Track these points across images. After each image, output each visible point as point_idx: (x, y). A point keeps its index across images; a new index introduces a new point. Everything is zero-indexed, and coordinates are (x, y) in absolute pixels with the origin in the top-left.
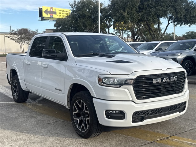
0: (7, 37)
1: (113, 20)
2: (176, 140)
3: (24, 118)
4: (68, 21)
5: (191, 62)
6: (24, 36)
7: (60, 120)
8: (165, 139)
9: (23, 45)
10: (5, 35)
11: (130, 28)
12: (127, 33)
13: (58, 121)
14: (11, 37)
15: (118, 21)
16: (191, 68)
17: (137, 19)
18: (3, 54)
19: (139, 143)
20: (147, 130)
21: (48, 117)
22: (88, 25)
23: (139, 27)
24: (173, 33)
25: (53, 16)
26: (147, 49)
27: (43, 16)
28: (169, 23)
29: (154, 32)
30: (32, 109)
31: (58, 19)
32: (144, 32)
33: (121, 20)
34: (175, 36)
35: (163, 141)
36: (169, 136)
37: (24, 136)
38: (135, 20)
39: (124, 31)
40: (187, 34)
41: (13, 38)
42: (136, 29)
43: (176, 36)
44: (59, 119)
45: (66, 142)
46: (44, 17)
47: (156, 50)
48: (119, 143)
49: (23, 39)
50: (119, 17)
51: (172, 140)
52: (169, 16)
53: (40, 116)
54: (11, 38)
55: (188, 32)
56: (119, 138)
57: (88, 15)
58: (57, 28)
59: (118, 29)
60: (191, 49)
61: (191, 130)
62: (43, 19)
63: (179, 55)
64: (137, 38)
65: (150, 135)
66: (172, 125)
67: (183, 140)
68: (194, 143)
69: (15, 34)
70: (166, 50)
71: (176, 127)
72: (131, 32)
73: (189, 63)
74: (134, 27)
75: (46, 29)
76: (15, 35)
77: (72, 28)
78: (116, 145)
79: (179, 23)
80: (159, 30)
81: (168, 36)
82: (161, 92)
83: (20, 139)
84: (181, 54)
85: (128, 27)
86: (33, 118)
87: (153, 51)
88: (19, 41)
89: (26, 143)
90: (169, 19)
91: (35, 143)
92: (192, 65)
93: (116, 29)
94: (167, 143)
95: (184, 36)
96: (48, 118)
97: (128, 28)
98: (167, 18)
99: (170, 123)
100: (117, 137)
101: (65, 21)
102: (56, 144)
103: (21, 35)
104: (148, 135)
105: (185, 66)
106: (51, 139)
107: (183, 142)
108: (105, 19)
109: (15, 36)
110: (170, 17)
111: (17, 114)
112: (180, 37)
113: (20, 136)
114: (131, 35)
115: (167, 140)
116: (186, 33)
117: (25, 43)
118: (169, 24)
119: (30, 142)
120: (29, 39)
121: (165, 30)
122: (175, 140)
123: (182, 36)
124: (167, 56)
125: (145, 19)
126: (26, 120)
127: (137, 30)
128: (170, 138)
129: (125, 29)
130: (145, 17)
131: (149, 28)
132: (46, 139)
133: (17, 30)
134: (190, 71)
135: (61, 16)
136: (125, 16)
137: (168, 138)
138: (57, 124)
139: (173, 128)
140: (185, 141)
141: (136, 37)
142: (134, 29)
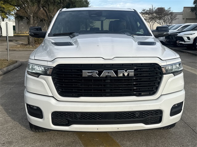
9: (153, 25)
76: (146, 14)
82: (107, 90)
88: (149, 21)
117: (156, 22)
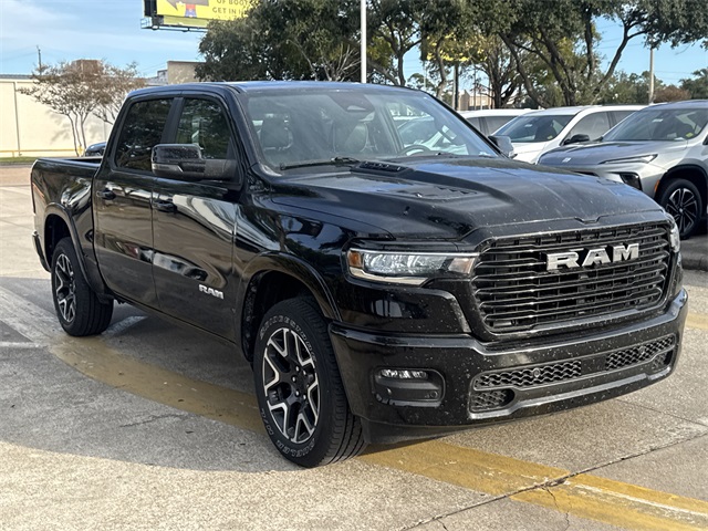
0: (22, 91)
1: (416, 25)
2: (588, 488)
3: (40, 402)
4: (249, 31)
5: (691, 184)
6: (87, 88)
7: (172, 410)
8: (548, 484)
9: (82, 123)
10: (18, 86)
11: (482, 56)
12: (472, 73)
13: (163, 416)
14: (37, 94)
15: (432, 29)
16: (691, 208)
17: (506, 21)
18: (9, 155)
19: (451, 503)
20: (487, 451)
21: (130, 401)
22: (323, 45)
23: (514, 53)
24: (646, 74)
25: (194, 10)
26: (533, 137)
27: (160, 11)
28: (629, 35)
29: (569, 71)
30: (76, 370)
31: (214, 24)
32: (536, 70)
33: (445, 25)
34: (656, 85)
35: (540, 493)
36: (568, 474)
37: (28, 473)
38: (498, 23)
39: (460, 69)
40: (698, 77)
41: (45, 96)
42: (503, 60)
43: (657, 83)
44: (170, 409)
45: (179, 497)
46: (162, 17)
47: (565, 142)
48: (375, 503)
49: (81, 98)
50: (438, 15)
51: (575, 492)
52: (626, 8)
53: (101, 397)
54: (39, 98)
55: (704, 71)
56: (379, 484)
57: (320, 7)
58: (208, 58)
59: (436, 61)
60: (696, 136)
61: (652, 450)
62: (159, 25)
63: (648, 159)
64: (508, 93)
65: (496, 471)
66: (588, 431)
67: (619, 489)
68: (655, 504)
69: (52, 79)
70: (601, 139)
71: (598, 437)
72: (487, 71)
73: (685, 190)
74: (498, 51)
75: (171, 63)
76: (53, 84)
77: (264, 56)
78: (360, 511)
79: (667, 38)
80: (590, 62)
81: (629, 84)
83: (10, 485)
84: (656, 156)
85: (473, 51)
86: (75, 404)
87: (555, 143)
88: (67, 106)
89: (27, 503)
90: (630, 22)
91: (61, 501)
92: (696, 198)
93: (429, 58)
94: (552, 501)
95: (687, 85)
96: (128, 405)
97: (475, 56)
98: (620, 16)
99: (580, 421)
100: (373, 479)
101: (240, 29)
102: (139, 506)
103: (74, 83)
104: (488, 471)
105: (670, 202)
106: (125, 486)
107: (616, 500)
108: (385, 20)
109: (50, 89)
110: (634, 14)
111: (17, 389)
112: (672, 87)
113: (12, 475)
114: (486, 82)
115: (557, 492)
116: (697, 73)
117: (90, 113)
118: (626, 39)
119: (45, 499)
120: (105, 100)
121: (614, 64)
122: (585, 490)
123: (681, 84)
124: (603, 166)
125: (536, 24)
126: (47, 412)
127: (508, 62)
128: (567, 483)
129: (464, 59)
130: (535, 16)
131: (554, 56)
132: (105, 488)
133: (59, 67)
134: (687, 221)
135: (227, 11)
136: (459, 9)
137: (560, 482)
138: (156, 428)
139: (588, 444)
140: (621, 496)
141: (504, 88)
142: (497, 60)
